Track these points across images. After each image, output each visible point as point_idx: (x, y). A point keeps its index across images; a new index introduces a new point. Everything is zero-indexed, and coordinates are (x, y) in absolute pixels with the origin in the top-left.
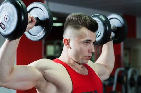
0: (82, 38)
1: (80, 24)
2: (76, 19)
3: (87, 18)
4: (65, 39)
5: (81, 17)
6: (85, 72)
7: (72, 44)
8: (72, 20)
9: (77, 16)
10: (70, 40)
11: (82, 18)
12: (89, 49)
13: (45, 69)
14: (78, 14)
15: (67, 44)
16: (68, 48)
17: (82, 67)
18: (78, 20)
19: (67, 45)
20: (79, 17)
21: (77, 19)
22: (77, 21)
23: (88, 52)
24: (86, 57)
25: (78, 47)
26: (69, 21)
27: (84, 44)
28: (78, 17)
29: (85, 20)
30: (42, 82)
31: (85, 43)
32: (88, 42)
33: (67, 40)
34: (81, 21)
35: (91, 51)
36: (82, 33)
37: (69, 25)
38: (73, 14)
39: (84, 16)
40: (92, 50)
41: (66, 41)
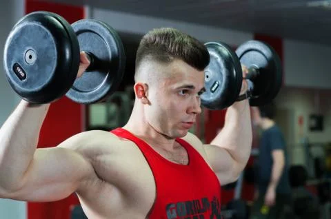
0: (175, 82)
1: (170, 53)
2: (163, 42)
3: (185, 40)
4: (138, 85)
5: (173, 36)
6: (183, 159)
7: (152, 94)
8: (153, 43)
9: (163, 34)
10: (149, 86)
11: (176, 40)
12: (190, 105)
13: (97, 155)
14: (166, 31)
15: (141, 94)
16: (144, 103)
17: (175, 148)
18: (166, 44)
19: (143, 98)
20: (169, 38)
21: (165, 41)
22: (164, 45)
23: (187, 112)
24: (183, 122)
25: (165, 103)
26: (147, 45)
27: (178, 95)
28: (166, 36)
29: (182, 44)
30: (90, 181)
31: (181, 93)
32: (187, 90)
33: (143, 88)
34: (172, 46)
35: (194, 111)
36: (174, 71)
37: (148, 54)
38: (156, 31)
39: (179, 35)
40: (194, 108)
41: (141, 89)
